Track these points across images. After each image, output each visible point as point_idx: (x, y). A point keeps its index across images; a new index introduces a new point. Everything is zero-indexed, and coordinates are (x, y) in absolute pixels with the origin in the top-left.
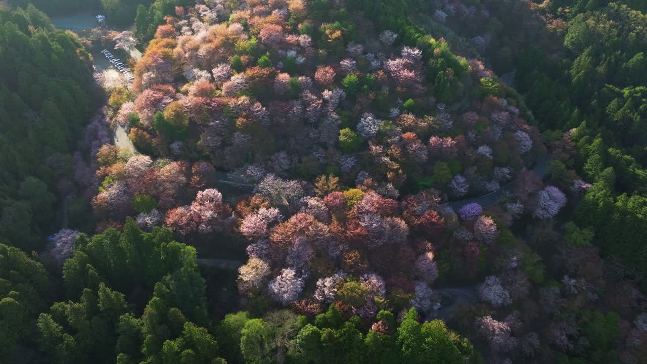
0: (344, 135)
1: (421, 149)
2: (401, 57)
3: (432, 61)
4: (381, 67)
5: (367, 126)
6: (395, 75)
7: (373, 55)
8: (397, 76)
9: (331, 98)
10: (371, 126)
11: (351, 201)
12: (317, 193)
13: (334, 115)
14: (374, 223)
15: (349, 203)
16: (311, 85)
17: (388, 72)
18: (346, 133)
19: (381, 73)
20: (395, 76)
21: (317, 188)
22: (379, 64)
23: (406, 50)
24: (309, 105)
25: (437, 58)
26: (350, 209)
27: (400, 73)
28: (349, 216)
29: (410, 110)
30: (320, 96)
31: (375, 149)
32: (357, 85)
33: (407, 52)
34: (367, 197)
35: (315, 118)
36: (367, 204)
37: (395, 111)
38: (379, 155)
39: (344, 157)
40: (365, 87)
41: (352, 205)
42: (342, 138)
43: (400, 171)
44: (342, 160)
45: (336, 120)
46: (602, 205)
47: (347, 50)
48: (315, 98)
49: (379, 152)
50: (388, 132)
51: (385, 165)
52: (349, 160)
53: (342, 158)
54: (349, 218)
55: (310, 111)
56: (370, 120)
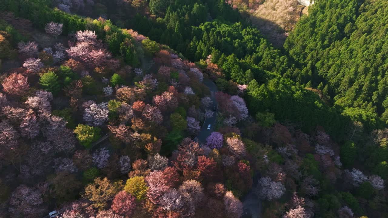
0: (82, 133)
1: (154, 111)
2: (80, 41)
3: (108, 37)
4: (67, 57)
5: (97, 114)
6: (86, 58)
7: (50, 49)
8: (88, 59)
9: (40, 103)
10: (100, 112)
11: (140, 193)
12: (99, 207)
13: (56, 119)
14: (176, 200)
15: (139, 197)
16: (5, 99)
17: (78, 58)
18: (82, 130)
19: (71, 61)
20: (86, 60)
21: (95, 202)
22: (63, 55)
23: (80, 34)
24: (22, 121)
25: (110, 34)
26: (145, 202)
27: (90, 56)
28: (150, 209)
29: (120, 83)
30: (27, 107)
31: (119, 130)
32: (57, 80)
33: (83, 36)
34: (150, 179)
35: (36, 131)
36: (156, 187)
37: (109, 90)
38: (126, 135)
39: (94, 154)
40: (68, 79)
41: (144, 196)
42: (82, 137)
43: (155, 139)
44: (94, 158)
45: (61, 122)
46: (267, 94)
47: (20, 51)
48: (20, 110)
49: (124, 131)
50: (119, 110)
51: (139, 141)
52: (102, 154)
53: (94, 156)
54: (151, 211)
55: (26, 127)
56: (95, 107)
